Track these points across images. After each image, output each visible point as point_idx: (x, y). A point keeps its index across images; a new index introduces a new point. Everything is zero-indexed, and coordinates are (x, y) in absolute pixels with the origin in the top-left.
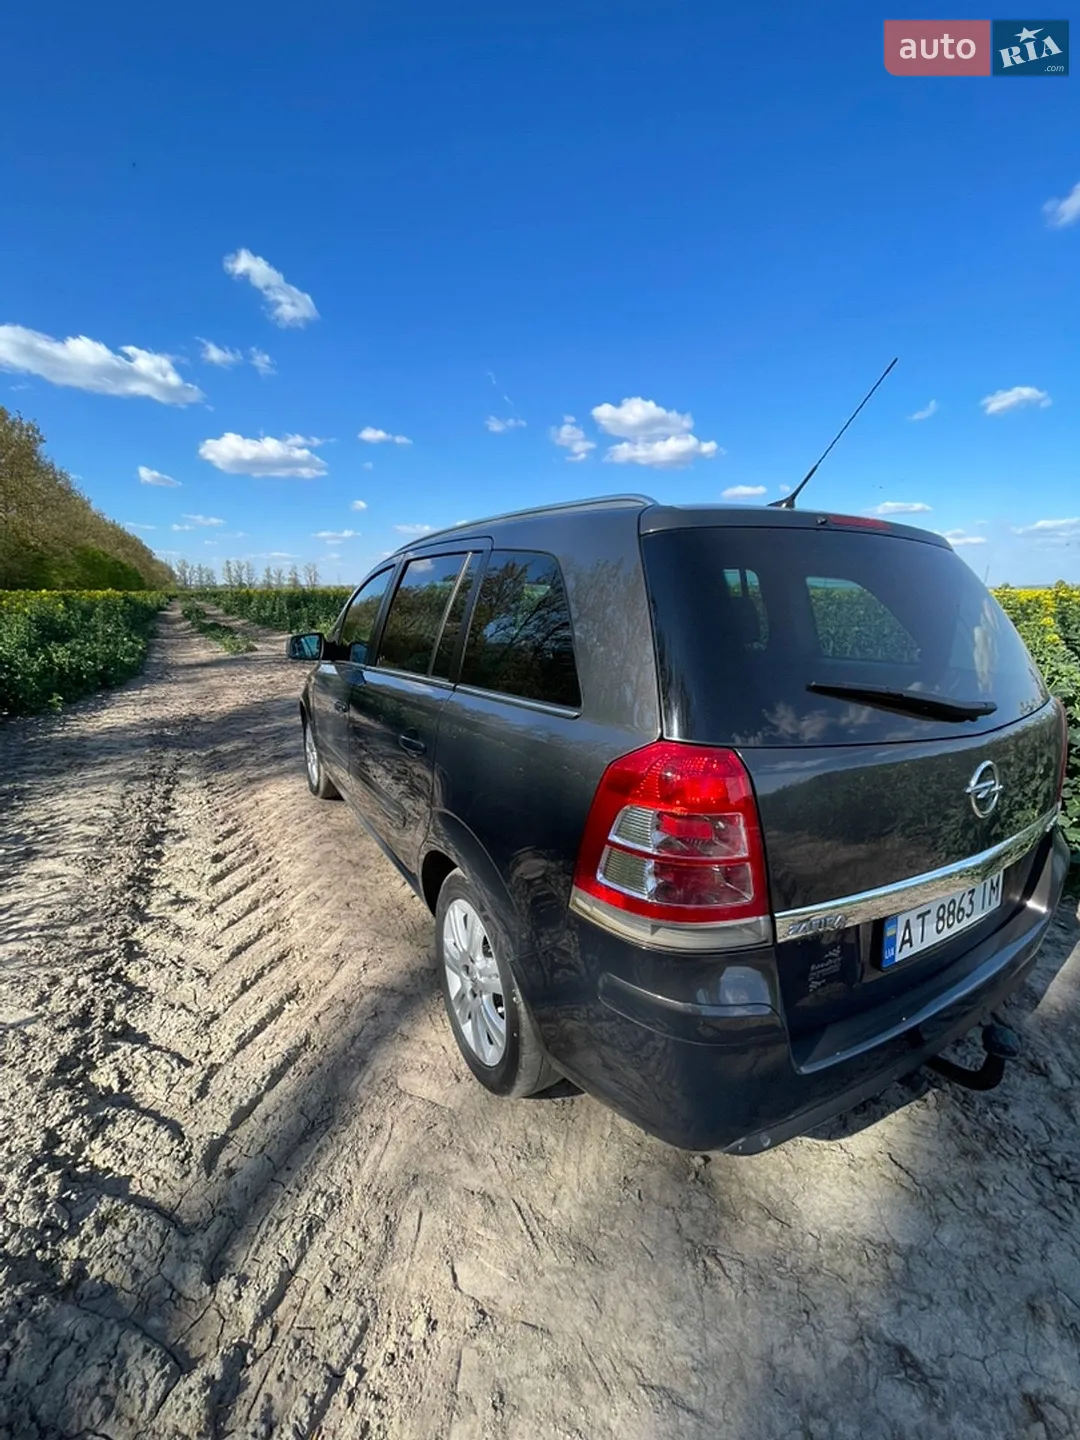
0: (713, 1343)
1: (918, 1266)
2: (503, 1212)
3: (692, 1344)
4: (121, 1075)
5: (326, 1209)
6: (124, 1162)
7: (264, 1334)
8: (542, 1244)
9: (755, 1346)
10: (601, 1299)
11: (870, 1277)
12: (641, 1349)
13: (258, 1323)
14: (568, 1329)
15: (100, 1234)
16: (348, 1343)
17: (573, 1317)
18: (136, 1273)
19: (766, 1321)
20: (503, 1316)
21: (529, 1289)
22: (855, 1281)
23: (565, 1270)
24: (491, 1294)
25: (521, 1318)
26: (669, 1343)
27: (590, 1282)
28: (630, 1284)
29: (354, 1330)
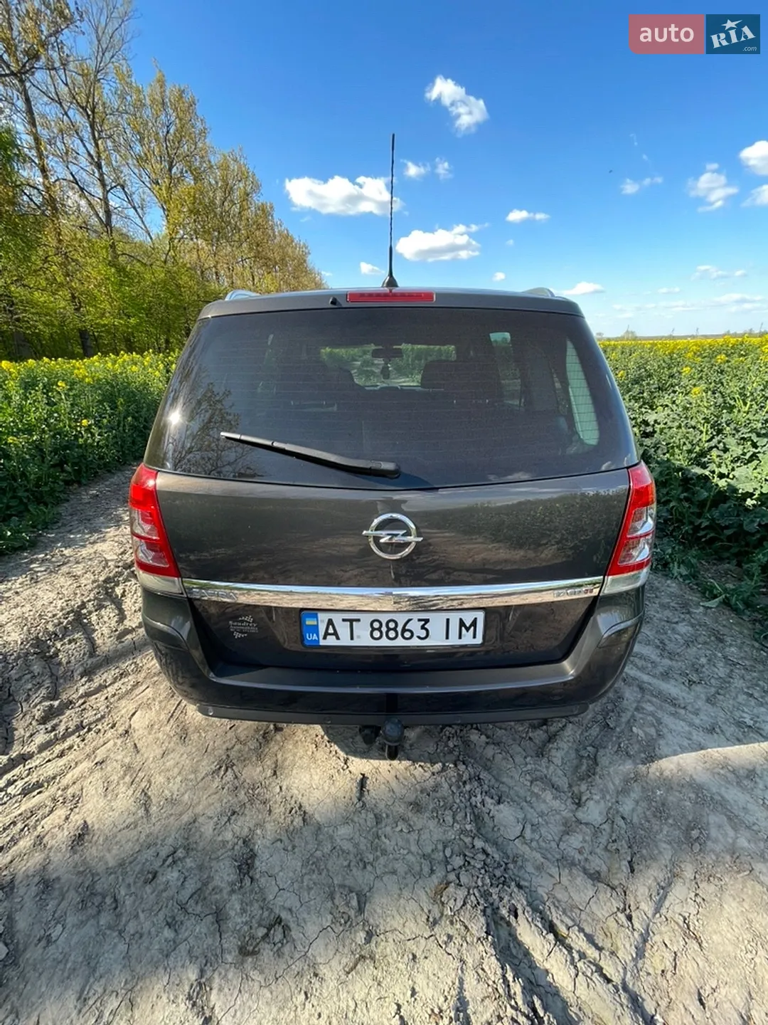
0: (186, 796)
1: (307, 832)
2: (172, 702)
3: (178, 791)
4: (124, 591)
5: (132, 671)
6: (98, 624)
7: (81, 701)
8: (172, 721)
9: (199, 809)
10: (168, 754)
11: (281, 820)
12: (160, 779)
13: (81, 697)
14: (145, 756)
15: (69, 644)
16: (95, 718)
17: (151, 753)
18: (69, 662)
19: (215, 804)
20: (132, 737)
21: (150, 734)
22: (273, 818)
23: (168, 735)
24: (137, 728)
25: (136, 742)
26: (171, 785)
27: (172, 744)
28: (185, 756)
29: (99, 716)
